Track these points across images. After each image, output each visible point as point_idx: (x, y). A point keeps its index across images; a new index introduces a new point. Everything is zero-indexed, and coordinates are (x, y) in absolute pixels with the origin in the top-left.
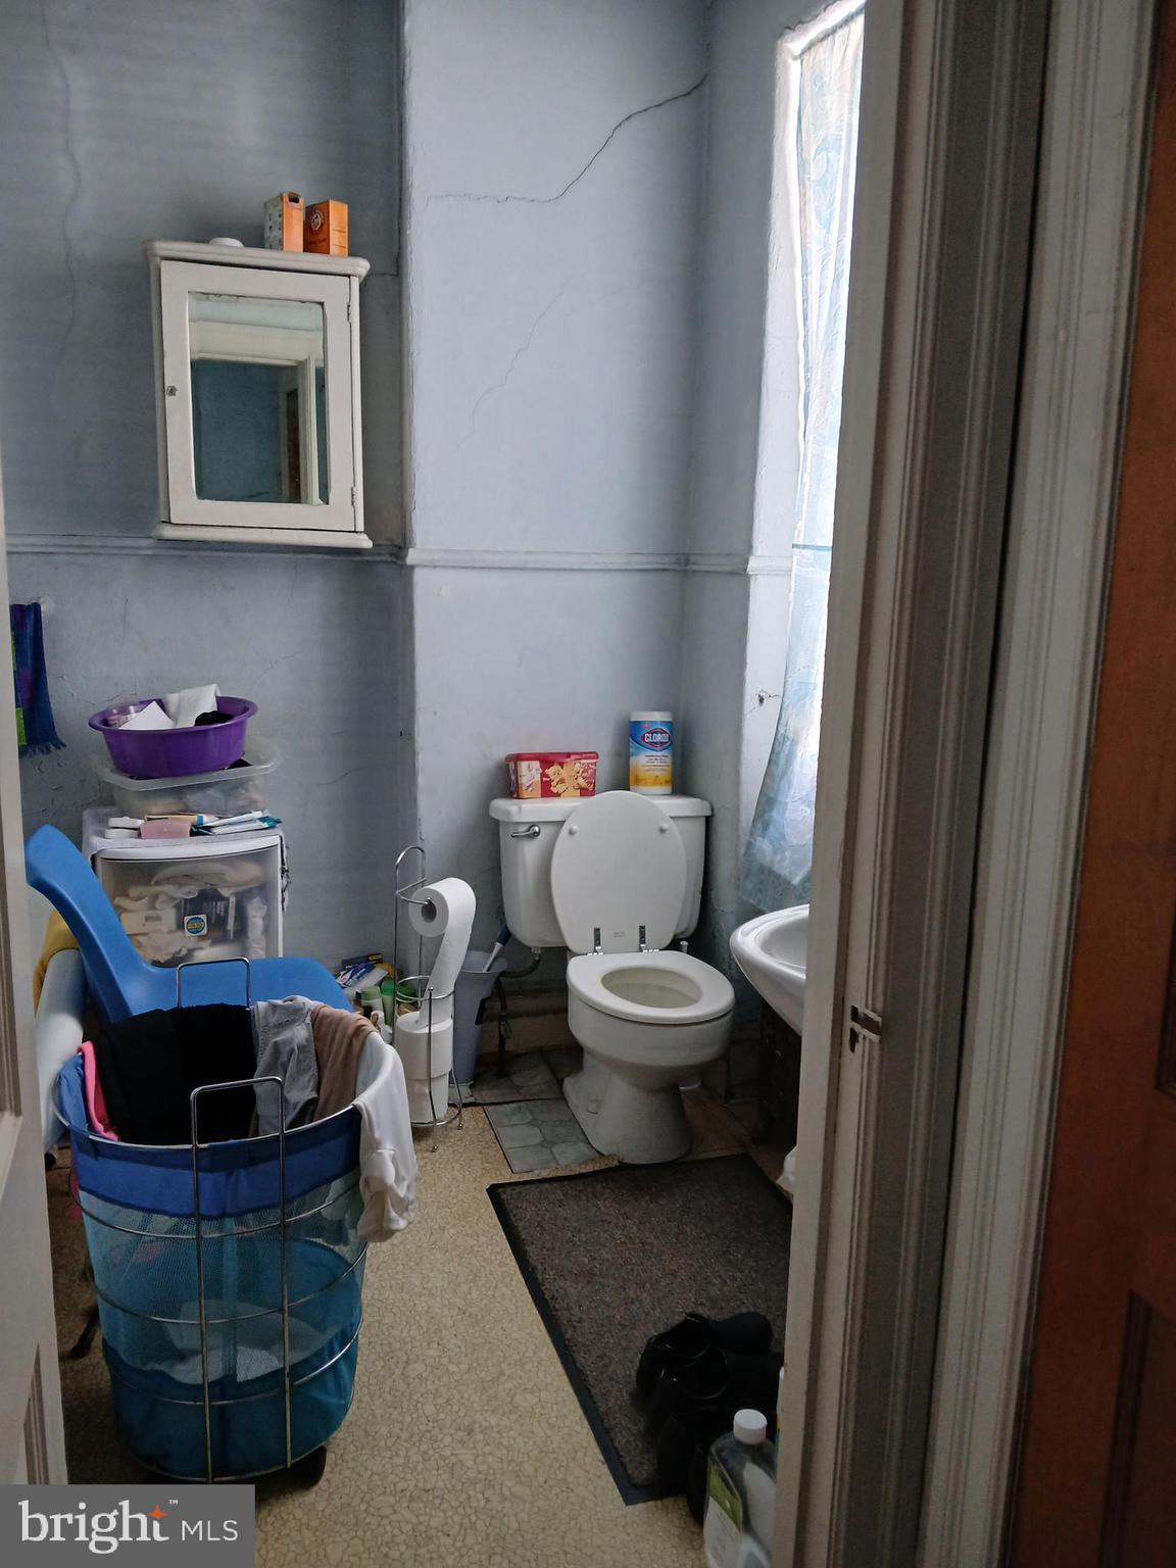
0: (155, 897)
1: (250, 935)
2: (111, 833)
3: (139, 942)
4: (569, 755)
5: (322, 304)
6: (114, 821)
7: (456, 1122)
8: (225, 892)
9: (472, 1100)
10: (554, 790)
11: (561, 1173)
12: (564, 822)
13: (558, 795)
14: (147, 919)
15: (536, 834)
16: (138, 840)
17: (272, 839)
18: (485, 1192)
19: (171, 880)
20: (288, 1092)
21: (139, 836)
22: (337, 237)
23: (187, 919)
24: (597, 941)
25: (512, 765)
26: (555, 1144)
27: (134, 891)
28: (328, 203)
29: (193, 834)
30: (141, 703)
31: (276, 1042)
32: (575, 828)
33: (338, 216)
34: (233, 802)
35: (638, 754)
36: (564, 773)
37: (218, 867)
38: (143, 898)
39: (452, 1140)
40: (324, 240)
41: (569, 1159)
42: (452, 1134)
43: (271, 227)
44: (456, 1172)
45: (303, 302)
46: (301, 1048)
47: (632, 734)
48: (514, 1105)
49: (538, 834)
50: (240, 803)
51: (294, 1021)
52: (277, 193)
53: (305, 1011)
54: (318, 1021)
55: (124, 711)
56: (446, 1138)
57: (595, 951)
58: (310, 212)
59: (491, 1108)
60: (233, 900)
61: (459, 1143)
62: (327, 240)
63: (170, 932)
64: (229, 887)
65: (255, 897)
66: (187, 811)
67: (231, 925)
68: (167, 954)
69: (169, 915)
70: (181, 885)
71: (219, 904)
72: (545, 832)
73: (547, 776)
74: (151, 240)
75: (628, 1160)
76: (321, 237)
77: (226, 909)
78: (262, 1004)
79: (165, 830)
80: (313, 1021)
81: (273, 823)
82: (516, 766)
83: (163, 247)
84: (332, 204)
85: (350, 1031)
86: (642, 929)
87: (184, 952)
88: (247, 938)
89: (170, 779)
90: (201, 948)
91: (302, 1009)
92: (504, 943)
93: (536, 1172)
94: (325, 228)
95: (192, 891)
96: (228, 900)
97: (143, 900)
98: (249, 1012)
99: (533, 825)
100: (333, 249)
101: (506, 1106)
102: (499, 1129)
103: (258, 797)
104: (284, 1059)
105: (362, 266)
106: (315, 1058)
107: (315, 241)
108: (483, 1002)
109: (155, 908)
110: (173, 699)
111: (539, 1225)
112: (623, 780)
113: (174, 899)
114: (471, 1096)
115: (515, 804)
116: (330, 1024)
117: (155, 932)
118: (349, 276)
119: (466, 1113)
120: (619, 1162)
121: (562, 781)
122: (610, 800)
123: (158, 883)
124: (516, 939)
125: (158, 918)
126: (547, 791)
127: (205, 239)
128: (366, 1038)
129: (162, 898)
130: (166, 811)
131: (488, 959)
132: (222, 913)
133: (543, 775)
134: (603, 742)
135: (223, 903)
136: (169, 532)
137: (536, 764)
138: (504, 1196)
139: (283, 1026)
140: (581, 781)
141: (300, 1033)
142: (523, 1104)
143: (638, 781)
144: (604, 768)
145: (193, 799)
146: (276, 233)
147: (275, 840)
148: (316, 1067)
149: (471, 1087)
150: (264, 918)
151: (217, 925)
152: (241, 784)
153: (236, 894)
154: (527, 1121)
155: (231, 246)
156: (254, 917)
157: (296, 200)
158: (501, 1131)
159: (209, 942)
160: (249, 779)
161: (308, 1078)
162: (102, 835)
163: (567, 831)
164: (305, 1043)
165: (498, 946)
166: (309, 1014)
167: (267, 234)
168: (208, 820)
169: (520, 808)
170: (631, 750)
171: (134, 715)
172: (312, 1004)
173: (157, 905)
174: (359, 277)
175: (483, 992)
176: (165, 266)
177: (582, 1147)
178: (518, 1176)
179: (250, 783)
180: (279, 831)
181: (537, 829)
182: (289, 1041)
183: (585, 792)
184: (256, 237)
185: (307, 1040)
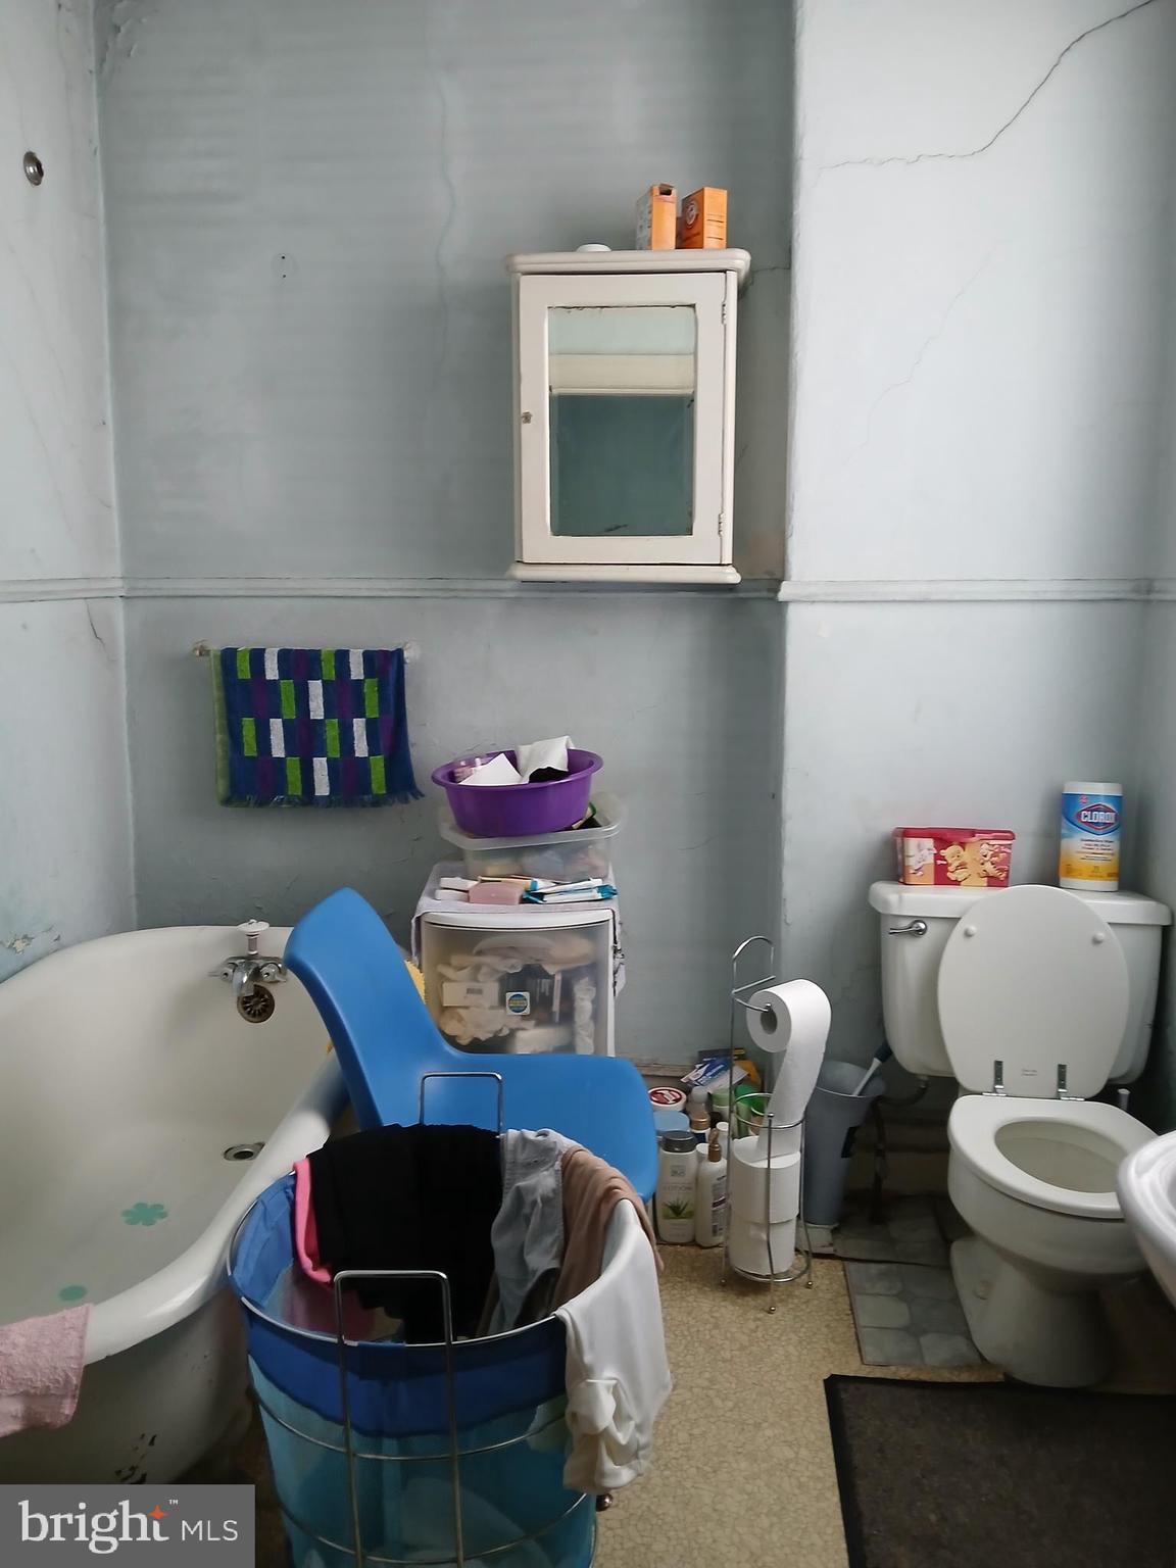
0: (477, 968)
1: (577, 1019)
2: (441, 893)
3: (460, 1016)
4: (973, 833)
5: (693, 306)
6: (446, 881)
7: (805, 1277)
8: (550, 969)
9: (830, 1250)
10: (952, 876)
11: (924, 1377)
12: (959, 919)
13: (957, 883)
14: (470, 991)
15: (920, 932)
16: (467, 904)
17: (602, 914)
18: (822, 1384)
19: (494, 951)
20: (528, 1254)
21: (468, 900)
22: (714, 229)
23: (509, 995)
24: (998, 1078)
25: (899, 840)
26: (925, 1332)
27: (456, 960)
28: (703, 189)
29: (523, 901)
30: (489, 755)
31: (518, 1187)
32: (973, 929)
33: (716, 203)
34: (571, 869)
35: (1070, 836)
36: (966, 855)
37: (546, 941)
38: (465, 968)
39: (796, 1301)
40: (698, 234)
41: (936, 1359)
42: (797, 1293)
43: (641, 227)
44: (791, 1349)
45: (673, 307)
46: (546, 1200)
47: (1065, 810)
48: (883, 1266)
49: (924, 931)
50: (582, 868)
51: (544, 1163)
52: (647, 189)
53: (557, 1153)
54: (570, 1169)
55: (471, 764)
56: (788, 1296)
57: (995, 1091)
58: (686, 203)
59: (852, 1266)
60: (558, 978)
61: (804, 1307)
62: (701, 233)
63: (492, 1008)
64: (554, 963)
65: (583, 978)
66: (522, 875)
67: (556, 1007)
68: (489, 1032)
69: (492, 989)
70: (506, 957)
71: (544, 980)
72: (934, 930)
73: (943, 859)
74: (511, 256)
75: (1019, 1376)
76: (694, 231)
77: (552, 988)
78: (513, 1133)
79: (493, 895)
80: (564, 1168)
81: (607, 893)
82: (903, 842)
83: (524, 261)
84: (707, 191)
85: (600, 1192)
86: (1062, 1069)
87: (506, 1032)
88: (574, 1022)
89: (504, 839)
90: (523, 1029)
91: (552, 1150)
92: (883, 1060)
93: (893, 1368)
94: (699, 220)
95: (515, 965)
96: (553, 977)
97: (465, 971)
98: (498, 1139)
99: (918, 919)
100: (708, 242)
101: (873, 1265)
102: (858, 1297)
103: (599, 862)
104: (526, 1210)
105: (741, 259)
106: (561, 1215)
107: (688, 236)
108: (852, 1131)
109: (478, 981)
110: (524, 752)
111: (881, 1450)
112: (1050, 873)
113: (497, 971)
114: (831, 1245)
115: (898, 892)
116: (582, 1173)
117: (477, 1007)
118: (724, 271)
119: (819, 1266)
120: (1005, 1374)
121: (962, 866)
122: (1027, 896)
123: (480, 953)
124: (895, 1060)
125: (480, 992)
126: (942, 876)
127: (572, 247)
128: (617, 1203)
129: (484, 970)
130: (499, 873)
131: (863, 1076)
132: (547, 994)
133: (938, 857)
134: (1024, 819)
135: (548, 980)
136: (522, 573)
137: (929, 843)
138: (843, 1396)
139: (533, 1166)
140: (989, 867)
141: (546, 1181)
142: (894, 1267)
143: (1070, 872)
144: (1023, 852)
145: (530, 861)
146: (646, 232)
147: (607, 915)
148: (562, 1228)
149: (835, 1231)
150: (593, 1002)
151: (541, 1004)
152: (582, 848)
153: (564, 972)
154: (895, 1292)
155: (597, 254)
156: (582, 999)
157: (668, 193)
158: (859, 1300)
159: (533, 1022)
160: (591, 843)
161: (551, 1240)
162: (432, 895)
163: (962, 932)
164: (551, 1195)
165: (876, 1062)
166: (560, 1157)
167: (640, 235)
168: (542, 885)
169: (901, 897)
170: (1063, 831)
171: (480, 767)
172: (565, 1143)
173: (480, 977)
174: (738, 271)
175: (851, 1119)
176: (524, 280)
177: (960, 1344)
178: (868, 1369)
179: (591, 847)
180: (614, 904)
181: (922, 926)
182: (533, 1189)
183: (994, 882)
184: (627, 238)
185: (554, 1191)
